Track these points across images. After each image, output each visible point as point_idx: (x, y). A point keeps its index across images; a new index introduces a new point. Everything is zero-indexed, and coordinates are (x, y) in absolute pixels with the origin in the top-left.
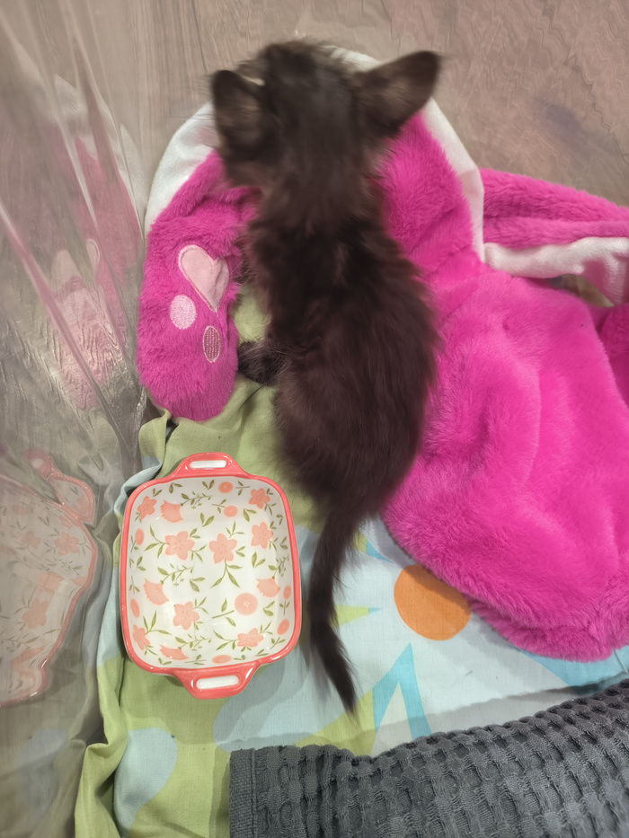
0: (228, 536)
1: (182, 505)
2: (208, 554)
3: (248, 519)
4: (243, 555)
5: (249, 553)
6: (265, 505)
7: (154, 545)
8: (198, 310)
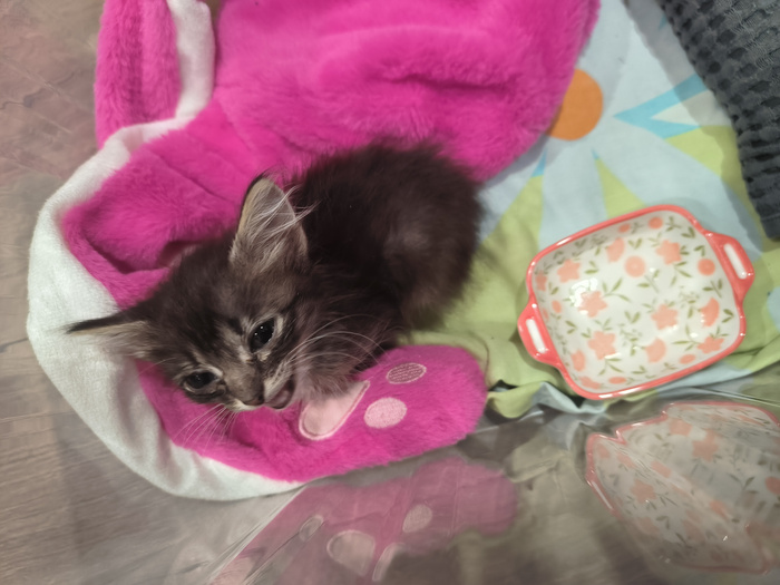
1: (570, 353)
7: (612, 367)
8: (377, 398)
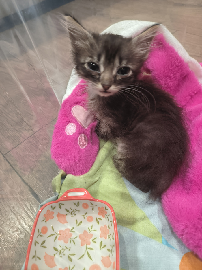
0: (88, 231)
1: (67, 215)
2: (78, 241)
3: (98, 223)
4: (95, 242)
5: (98, 241)
6: (105, 216)
7: (53, 235)
8: (77, 128)
